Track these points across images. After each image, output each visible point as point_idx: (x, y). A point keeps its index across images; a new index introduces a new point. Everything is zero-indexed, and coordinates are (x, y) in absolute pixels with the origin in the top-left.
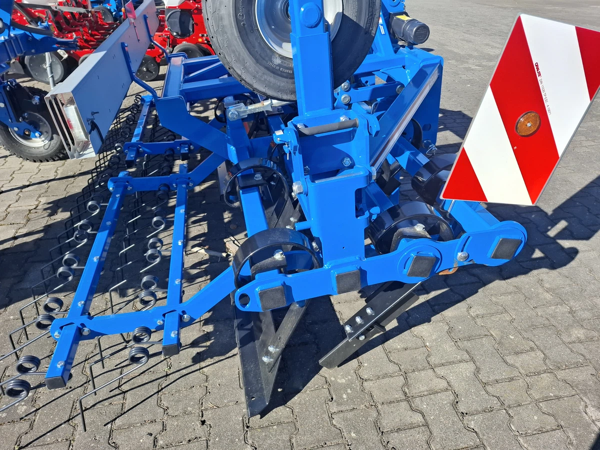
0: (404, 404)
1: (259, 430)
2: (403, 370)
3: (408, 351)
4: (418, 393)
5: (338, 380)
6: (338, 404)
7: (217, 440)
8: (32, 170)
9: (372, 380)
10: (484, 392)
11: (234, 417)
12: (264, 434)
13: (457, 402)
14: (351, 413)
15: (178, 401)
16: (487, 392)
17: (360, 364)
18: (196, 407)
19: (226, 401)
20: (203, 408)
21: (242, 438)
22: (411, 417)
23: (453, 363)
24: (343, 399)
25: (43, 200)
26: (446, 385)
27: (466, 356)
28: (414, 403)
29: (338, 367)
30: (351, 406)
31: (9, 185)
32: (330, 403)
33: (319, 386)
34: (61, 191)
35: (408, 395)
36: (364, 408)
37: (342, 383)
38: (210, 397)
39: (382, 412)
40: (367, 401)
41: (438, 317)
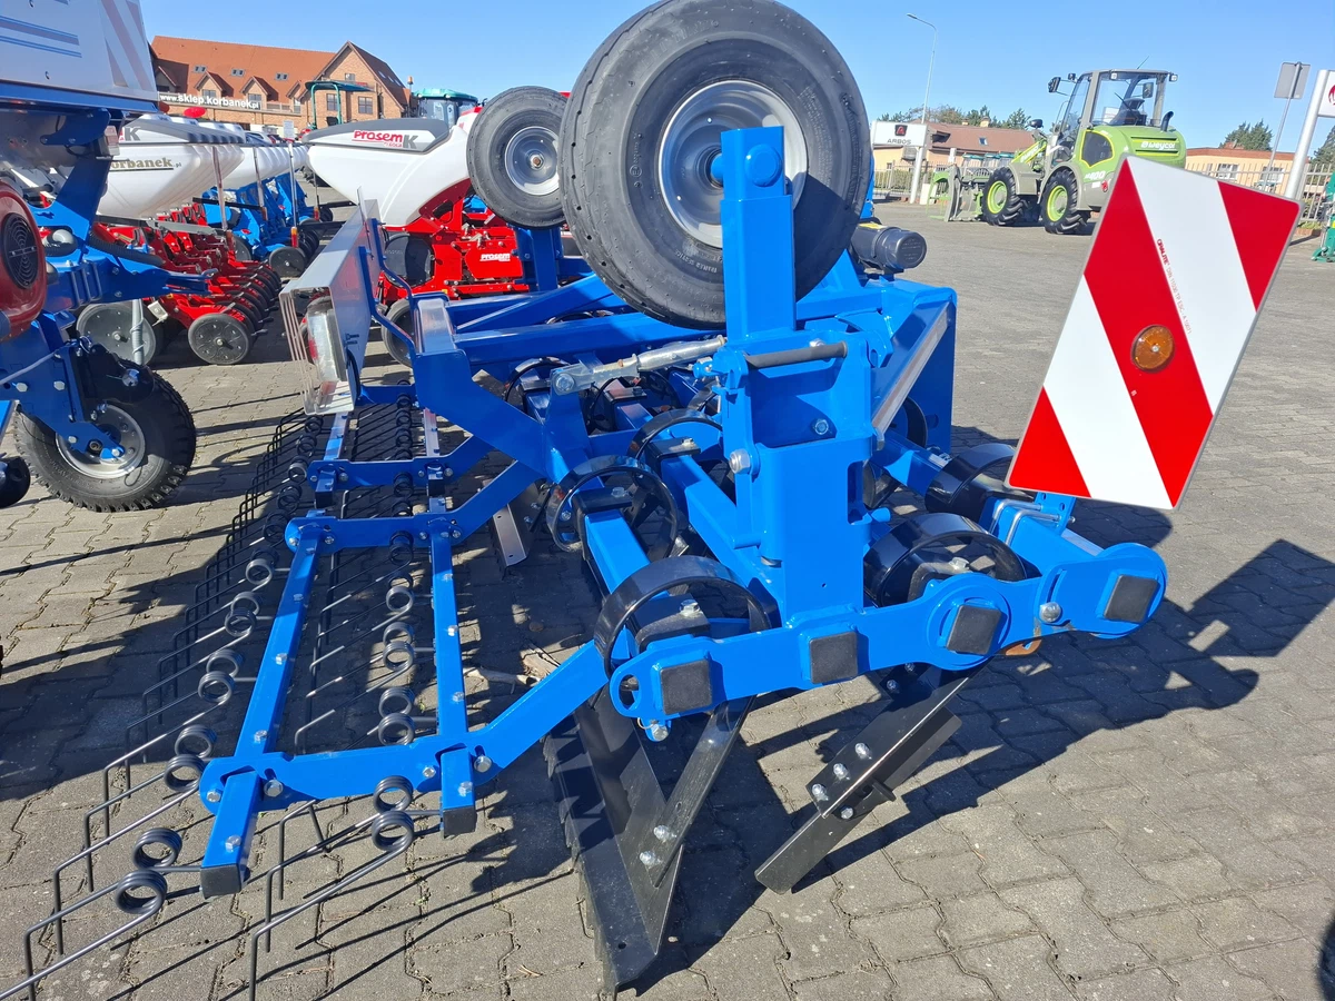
0: (944, 962)
2: (933, 897)
3: (936, 860)
4: (971, 940)
5: (797, 918)
6: (803, 965)
8: (91, 527)
9: (869, 917)
10: (1110, 937)
11: (578, 993)
13: (1057, 956)
14: (832, 982)
15: (452, 964)
16: (1116, 936)
17: (840, 889)
18: (493, 974)
19: (557, 963)
20: (508, 977)
22: (964, 986)
23: (1035, 880)
24: (813, 953)
25: (121, 582)
26: (1027, 923)
27: (1059, 867)
28: (965, 960)
29: (795, 889)
30: (832, 968)
31: (44, 553)
32: (784, 962)
33: (758, 930)
34: (158, 566)
35: (951, 944)
36: (859, 970)
37: (806, 924)
38: (522, 956)
39: (898, 979)
40: (863, 956)
41: (992, 795)
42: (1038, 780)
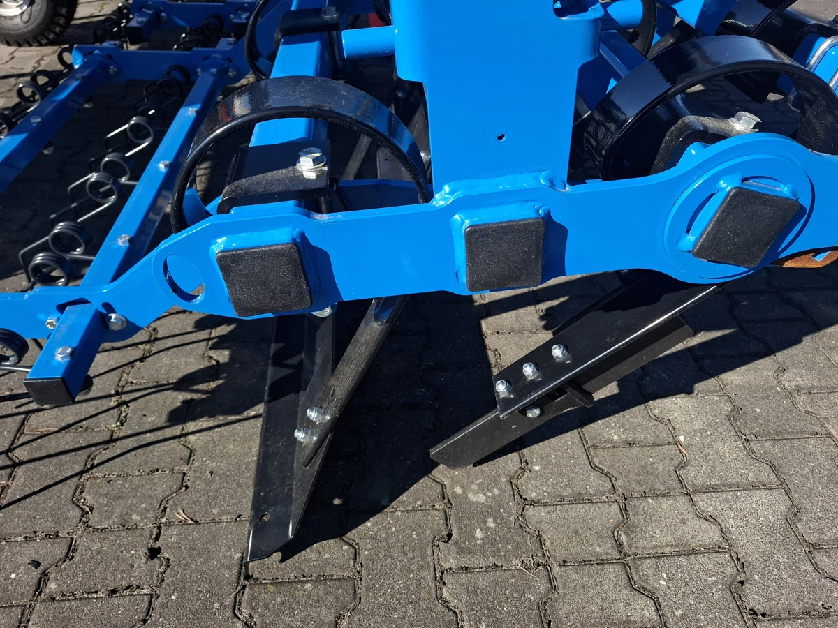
0: (614, 572)
1: (271, 588)
2: (620, 491)
3: (635, 451)
4: (650, 548)
5: (470, 495)
6: (463, 551)
7: (173, 597)
9: (545, 505)
10: (809, 567)
11: (223, 550)
12: (279, 599)
13: (742, 583)
14: (486, 576)
16: (816, 568)
17: (524, 466)
19: (215, 511)
20: (163, 520)
21: (229, 601)
22: (629, 605)
23: (737, 487)
24: (475, 539)
26: (717, 536)
27: (768, 476)
28: (637, 572)
29: (475, 465)
30: (491, 559)
32: (442, 545)
33: (426, 503)
35: (627, 550)
36: (519, 567)
37: (478, 503)
38: (186, 498)
39: (559, 584)
40: (527, 551)
41: (711, 383)
42: (765, 373)
